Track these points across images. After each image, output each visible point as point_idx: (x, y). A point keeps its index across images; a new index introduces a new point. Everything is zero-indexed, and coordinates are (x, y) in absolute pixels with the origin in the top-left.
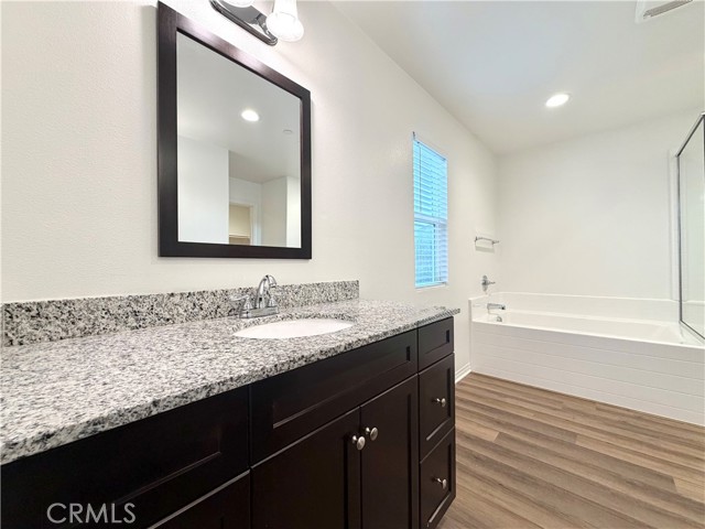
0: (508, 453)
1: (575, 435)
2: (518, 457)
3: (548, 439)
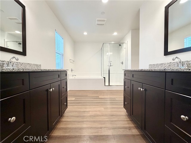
0: (77, 101)
1: (87, 95)
2: (79, 100)
3: (83, 97)
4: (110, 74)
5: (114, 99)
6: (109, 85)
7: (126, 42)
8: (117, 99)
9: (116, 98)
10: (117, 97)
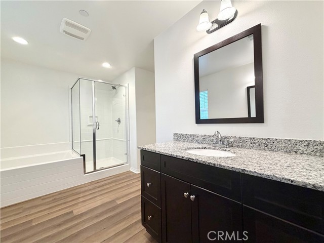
4: (96, 142)
5: (113, 205)
6: (95, 170)
7: (126, 85)
8: (119, 202)
9: (118, 199)
10: (117, 196)
